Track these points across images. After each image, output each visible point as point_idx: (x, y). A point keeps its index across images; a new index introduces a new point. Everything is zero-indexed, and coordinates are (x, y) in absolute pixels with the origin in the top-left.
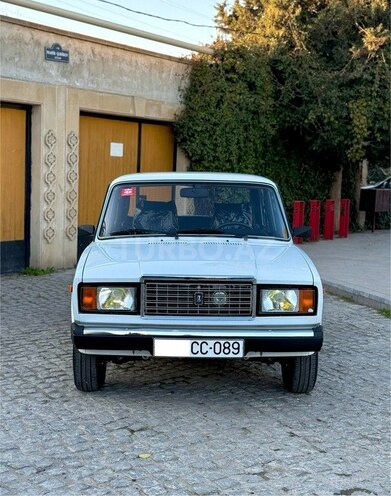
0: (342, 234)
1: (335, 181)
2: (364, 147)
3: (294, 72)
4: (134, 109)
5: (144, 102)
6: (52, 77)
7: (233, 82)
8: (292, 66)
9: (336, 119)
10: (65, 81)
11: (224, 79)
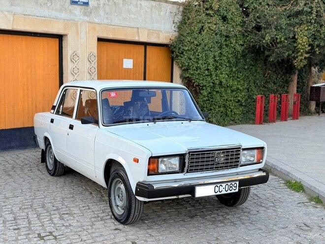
0: (295, 117)
1: (292, 81)
2: (305, 58)
3: (256, 8)
4: (139, 36)
5: (146, 31)
6: (76, 16)
7: (211, 16)
8: (254, 4)
9: (286, 39)
10: (86, 18)
11: (204, 15)
